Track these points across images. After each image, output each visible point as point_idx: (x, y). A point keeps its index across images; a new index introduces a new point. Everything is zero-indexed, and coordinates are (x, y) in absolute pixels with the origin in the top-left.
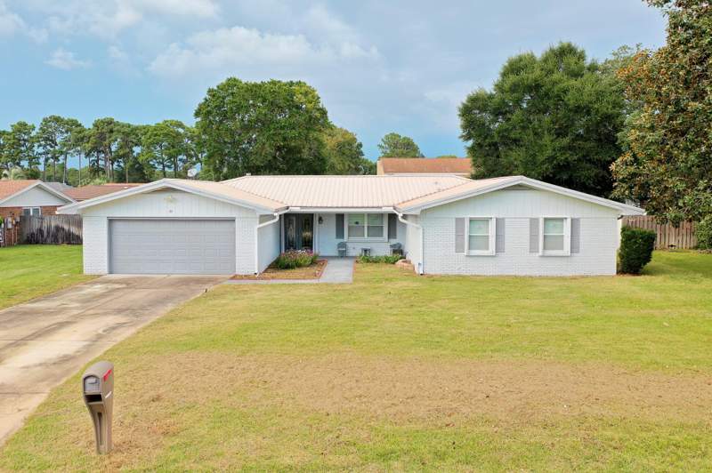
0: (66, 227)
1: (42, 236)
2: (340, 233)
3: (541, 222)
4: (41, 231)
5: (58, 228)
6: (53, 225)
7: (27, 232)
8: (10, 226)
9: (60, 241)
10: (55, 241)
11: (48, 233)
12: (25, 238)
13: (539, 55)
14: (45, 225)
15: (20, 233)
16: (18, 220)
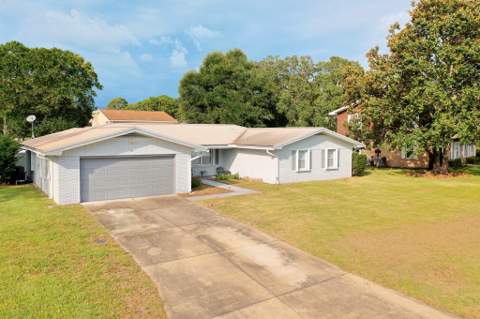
3: (326, 152)
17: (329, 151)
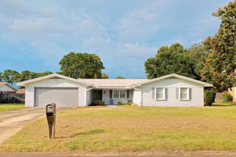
0: (16, 97)
2: (111, 97)
3: (180, 89)
5: (13, 98)
7: (2, 99)
10: (12, 102)
11: (10, 100)
12: (2, 102)
13: (169, 46)
14: (8, 97)
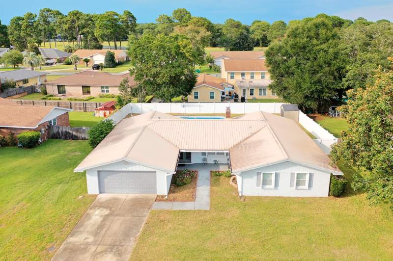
0: (71, 132)
1: (59, 135)
3: (296, 175)
4: (58, 133)
5: (66, 132)
6: (64, 130)
7: (51, 133)
8: (43, 132)
9: (68, 138)
10: (66, 138)
11: (62, 134)
12: (51, 136)
14: (60, 130)
15: (49, 134)
16: (47, 127)
17: (298, 174)
